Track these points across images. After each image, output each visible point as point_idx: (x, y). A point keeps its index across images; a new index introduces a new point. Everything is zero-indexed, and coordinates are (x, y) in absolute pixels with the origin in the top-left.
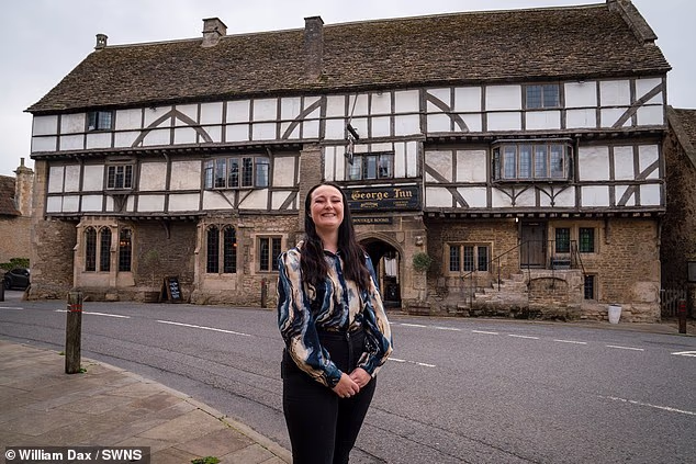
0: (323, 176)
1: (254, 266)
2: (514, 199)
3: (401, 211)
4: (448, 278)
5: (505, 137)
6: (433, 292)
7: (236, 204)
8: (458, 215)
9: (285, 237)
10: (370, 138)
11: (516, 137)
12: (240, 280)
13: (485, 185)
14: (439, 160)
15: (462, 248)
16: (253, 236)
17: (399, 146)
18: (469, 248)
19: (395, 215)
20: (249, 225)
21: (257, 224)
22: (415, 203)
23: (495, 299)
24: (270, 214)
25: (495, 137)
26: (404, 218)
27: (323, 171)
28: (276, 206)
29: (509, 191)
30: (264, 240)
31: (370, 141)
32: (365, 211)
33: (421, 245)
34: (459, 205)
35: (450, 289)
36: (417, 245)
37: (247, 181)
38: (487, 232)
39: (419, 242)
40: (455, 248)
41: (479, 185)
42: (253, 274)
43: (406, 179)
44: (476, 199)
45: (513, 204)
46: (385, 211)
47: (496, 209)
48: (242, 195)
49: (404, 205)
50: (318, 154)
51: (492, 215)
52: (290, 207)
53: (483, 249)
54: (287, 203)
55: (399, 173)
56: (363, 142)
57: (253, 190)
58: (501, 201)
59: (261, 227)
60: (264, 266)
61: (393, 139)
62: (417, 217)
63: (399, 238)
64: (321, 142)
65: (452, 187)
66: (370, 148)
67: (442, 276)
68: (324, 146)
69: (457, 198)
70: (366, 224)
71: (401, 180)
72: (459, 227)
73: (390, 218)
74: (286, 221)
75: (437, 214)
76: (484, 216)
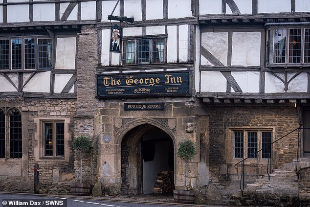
0: (100, 60)
1: (38, 151)
2: (286, 83)
3: (172, 96)
4: (229, 166)
5: (276, 20)
6: (215, 179)
7: (21, 87)
8: (232, 100)
9: (67, 121)
10: (144, 20)
11: (286, 20)
12: (25, 165)
13: (258, 69)
14: (214, 41)
15: (246, 134)
16: (37, 120)
17: (172, 29)
18: (252, 134)
19: (168, 101)
20: (33, 109)
21: (41, 108)
22: (184, 89)
23: (265, 188)
24: (52, 97)
25: (265, 20)
26: (175, 104)
27: (99, 55)
28: (58, 89)
29: (282, 76)
30: (48, 124)
31: (144, 23)
32: (139, 97)
33: (191, 132)
34: (232, 91)
35: (232, 177)
36: (187, 132)
37: (30, 64)
38: (268, 117)
39: (189, 129)
40: (239, 134)
41: (252, 69)
42: (37, 159)
43: (179, 64)
44: (249, 84)
45: (286, 89)
46: (157, 97)
47: (269, 95)
48: (26, 77)
49: (174, 91)
50: (95, 37)
51: (264, 101)
52: (72, 91)
53: (267, 135)
54: (68, 87)
55: (171, 58)
56: (138, 25)
57: (36, 72)
58: (273, 86)
59: (44, 111)
60: (48, 151)
61: (166, 22)
62: (188, 103)
63: (171, 125)
64: (97, 25)
65: (227, 71)
66: (144, 31)
67: (224, 162)
68: (101, 28)
69: (231, 83)
70: (140, 110)
71: (173, 65)
72: (240, 112)
73: (162, 104)
74: (67, 105)
75: (212, 99)
76: (257, 102)
